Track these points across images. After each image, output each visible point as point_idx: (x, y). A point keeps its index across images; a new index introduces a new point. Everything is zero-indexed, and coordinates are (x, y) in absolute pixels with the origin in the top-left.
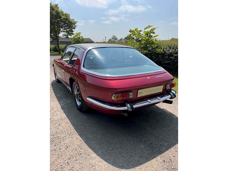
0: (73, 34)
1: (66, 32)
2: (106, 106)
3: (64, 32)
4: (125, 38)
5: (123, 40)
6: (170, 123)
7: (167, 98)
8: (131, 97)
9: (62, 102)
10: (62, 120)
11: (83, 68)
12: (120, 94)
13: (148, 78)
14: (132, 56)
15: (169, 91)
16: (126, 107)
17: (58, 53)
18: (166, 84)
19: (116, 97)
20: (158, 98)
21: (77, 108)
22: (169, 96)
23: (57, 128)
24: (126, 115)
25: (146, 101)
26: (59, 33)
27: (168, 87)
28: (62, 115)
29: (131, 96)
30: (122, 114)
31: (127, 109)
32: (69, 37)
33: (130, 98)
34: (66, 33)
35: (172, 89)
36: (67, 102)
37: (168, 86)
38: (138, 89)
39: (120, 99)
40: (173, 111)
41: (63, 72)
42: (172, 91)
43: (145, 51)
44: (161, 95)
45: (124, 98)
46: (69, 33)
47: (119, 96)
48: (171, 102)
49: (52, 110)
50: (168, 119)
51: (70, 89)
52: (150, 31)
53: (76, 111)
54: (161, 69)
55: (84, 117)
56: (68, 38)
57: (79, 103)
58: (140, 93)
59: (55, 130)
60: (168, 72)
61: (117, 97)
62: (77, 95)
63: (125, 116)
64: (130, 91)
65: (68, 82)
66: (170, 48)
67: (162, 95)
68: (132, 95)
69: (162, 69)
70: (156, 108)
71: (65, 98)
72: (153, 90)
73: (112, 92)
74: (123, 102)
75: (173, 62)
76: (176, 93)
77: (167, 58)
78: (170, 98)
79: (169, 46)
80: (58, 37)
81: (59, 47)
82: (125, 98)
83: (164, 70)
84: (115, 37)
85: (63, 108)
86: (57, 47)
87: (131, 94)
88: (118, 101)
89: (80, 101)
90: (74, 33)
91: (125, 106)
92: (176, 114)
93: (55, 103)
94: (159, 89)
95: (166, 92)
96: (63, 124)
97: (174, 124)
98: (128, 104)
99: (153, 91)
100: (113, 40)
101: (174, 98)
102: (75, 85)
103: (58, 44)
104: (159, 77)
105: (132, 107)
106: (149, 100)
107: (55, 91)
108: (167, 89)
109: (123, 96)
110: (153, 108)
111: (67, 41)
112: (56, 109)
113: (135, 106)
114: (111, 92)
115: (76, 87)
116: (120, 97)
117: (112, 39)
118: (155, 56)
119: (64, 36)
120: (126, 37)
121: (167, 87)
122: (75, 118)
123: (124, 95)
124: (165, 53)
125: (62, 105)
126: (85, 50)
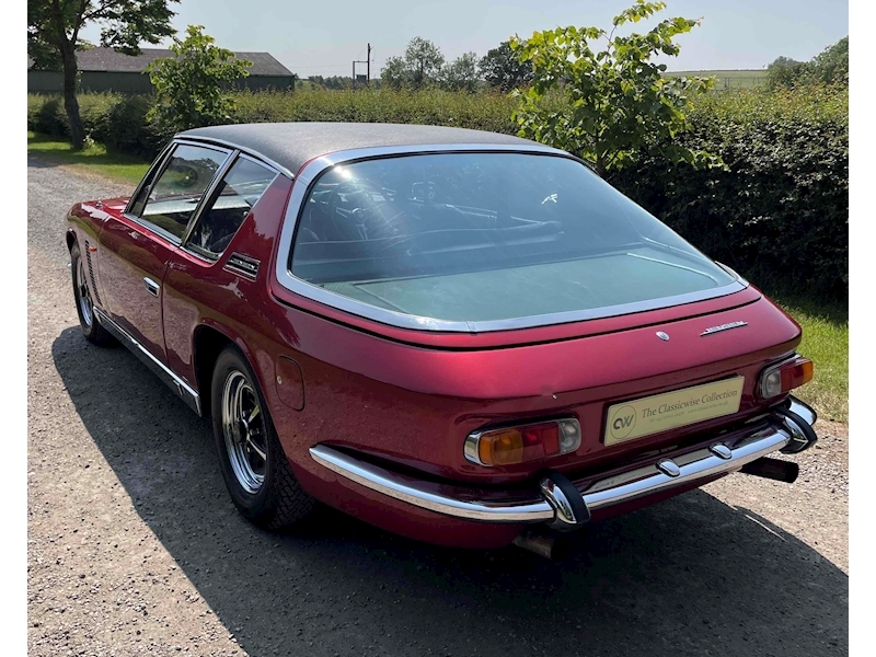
0: (169, 32)
1: (126, 17)
2: (428, 501)
3: (112, 16)
4: (492, 53)
5: (477, 69)
6: (786, 594)
7: (770, 445)
8: (568, 445)
9: (138, 470)
10: (155, 582)
11: (289, 274)
12: (513, 431)
13: (659, 334)
14: (553, 197)
15: (776, 409)
16: (546, 505)
17: (64, 146)
18: (759, 366)
19: (486, 449)
20: (719, 448)
21: (237, 505)
22: (780, 437)
23: (134, 630)
24: (545, 549)
25: (653, 469)
26: (79, 23)
27: (771, 385)
28: (148, 552)
29: (571, 437)
30: (517, 541)
31: (550, 514)
32: (143, 44)
33: (564, 451)
34: (126, 25)
35: (794, 392)
36: (168, 469)
37: (771, 377)
38: (609, 403)
39: (515, 456)
40: (803, 524)
41: (153, 290)
42: (795, 408)
43: (621, 155)
44: (733, 429)
45: (531, 449)
46: (140, 24)
47: (507, 442)
48: (788, 473)
49: (87, 518)
50: (775, 572)
51: (195, 395)
52: (651, 39)
53: (234, 523)
54: (730, 282)
55: (283, 562)
56: (133, 51)
57: (247, 479)
58: (619, 424)
59: (120, 645)
60: (768, 296)
61: (496, 447)
62: (243, 431)
63: (536, 557)
64: (565, 413)
65: (186, 354)
66: (772, 136)
67: (741, 433)
68: (576, 434)
69: (732, 283)
70: (704, 503)
71: (156, 446)
72: (686, 405)
73: (463, 418)
74: (526, 474)
75: (790, 218)
76: (815, 418)
77: (757, 194)
78: (782, 450)
79: (762, 126)
80: (69, 48)
81: (72, 107)
82: (536, 452)
83: (747, 284)
84: (425, 46)
85: (145, 508)
86: (62, 110)
87: (571, 430)
88: (497, 468)
89: (256, 464)
90: (173, 23)
91: (534, 496)
92: (819, 538)
93: (94, 476)
94: (724, 398)
95: (761, 413)
96: (166, 606)
97: (812, 599)
98: (556, 488)
99: (690, 408)
100: (414, 69)
101: (806, 447)
102: (232, 369)
103: (70, 91)
104: (719, 328)
105: (578, 506)
106: (667, 464)
107: (85, 400)
108: (764, 395)
109: (526, 443)
110: (688, 506)
111: (121, 69)
112: (107, 517)
113: (592, 499)
114: (458, 421)
115: (237, 380)
116: (511, 447)
117: (409, 58)
118: (681, 178)
119: (109, 40)
120: (497, 46)
121: (762, 387)
122: (232, 573)
123: (533, 438)
124: (743, 164)
125: (139, 489)
126: (298, 170)
